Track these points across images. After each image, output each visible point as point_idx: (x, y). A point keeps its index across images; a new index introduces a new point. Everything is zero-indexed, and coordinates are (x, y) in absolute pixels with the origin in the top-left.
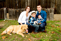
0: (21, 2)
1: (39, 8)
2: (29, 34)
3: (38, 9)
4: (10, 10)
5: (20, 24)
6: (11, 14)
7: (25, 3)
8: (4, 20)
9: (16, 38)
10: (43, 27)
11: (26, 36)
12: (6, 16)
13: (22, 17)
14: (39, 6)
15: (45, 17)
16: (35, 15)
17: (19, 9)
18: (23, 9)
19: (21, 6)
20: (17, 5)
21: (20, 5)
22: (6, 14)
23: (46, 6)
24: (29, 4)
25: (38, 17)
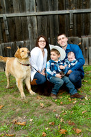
0: (17, 25)
7: (26, 26)
17: (12, 43)
18: (22, 42)
19: (17, 34)
20: (7, 32)
21: (15, 33)
23: (77, 31)
24: (36, 28)
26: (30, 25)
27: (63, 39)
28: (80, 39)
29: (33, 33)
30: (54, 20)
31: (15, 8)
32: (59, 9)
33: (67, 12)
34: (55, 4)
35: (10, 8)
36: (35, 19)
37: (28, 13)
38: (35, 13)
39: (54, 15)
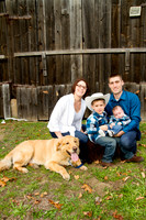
0: (57, 64)
1: (115, 85)
2: (84, 167)
3: (111, 86)
4: (21, 88)
5: (54, 135)
6: (26, 104)
7: (68, 66)
8: (3, 122)
9: (43, 182)
10: (130, 145)
11: (77, 177)
12: (7, 108)
13: (62, 114)
14: (117, 78)
15: (136, 114)
16: (103, 107)
17: (50, 86)
18: (63, 85)
20: (45, 73)
21: (55, 74)
22: (9, 103)
24: (81, 69)
25: (112, 114)
26: (73, 65)
27: (116, 83)
28: (138, 86)
29: (77, 75)
30: (105, 60)
31: (56, 44)
32: (113, 47)
33: (123, 50)
34: (107, 40)
35: (51, 45)
36: (81, 58)
37: (72, 51)
38: (81, 51)
39: (105, 54)
